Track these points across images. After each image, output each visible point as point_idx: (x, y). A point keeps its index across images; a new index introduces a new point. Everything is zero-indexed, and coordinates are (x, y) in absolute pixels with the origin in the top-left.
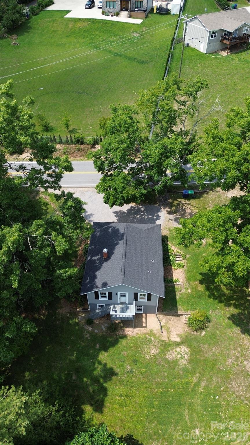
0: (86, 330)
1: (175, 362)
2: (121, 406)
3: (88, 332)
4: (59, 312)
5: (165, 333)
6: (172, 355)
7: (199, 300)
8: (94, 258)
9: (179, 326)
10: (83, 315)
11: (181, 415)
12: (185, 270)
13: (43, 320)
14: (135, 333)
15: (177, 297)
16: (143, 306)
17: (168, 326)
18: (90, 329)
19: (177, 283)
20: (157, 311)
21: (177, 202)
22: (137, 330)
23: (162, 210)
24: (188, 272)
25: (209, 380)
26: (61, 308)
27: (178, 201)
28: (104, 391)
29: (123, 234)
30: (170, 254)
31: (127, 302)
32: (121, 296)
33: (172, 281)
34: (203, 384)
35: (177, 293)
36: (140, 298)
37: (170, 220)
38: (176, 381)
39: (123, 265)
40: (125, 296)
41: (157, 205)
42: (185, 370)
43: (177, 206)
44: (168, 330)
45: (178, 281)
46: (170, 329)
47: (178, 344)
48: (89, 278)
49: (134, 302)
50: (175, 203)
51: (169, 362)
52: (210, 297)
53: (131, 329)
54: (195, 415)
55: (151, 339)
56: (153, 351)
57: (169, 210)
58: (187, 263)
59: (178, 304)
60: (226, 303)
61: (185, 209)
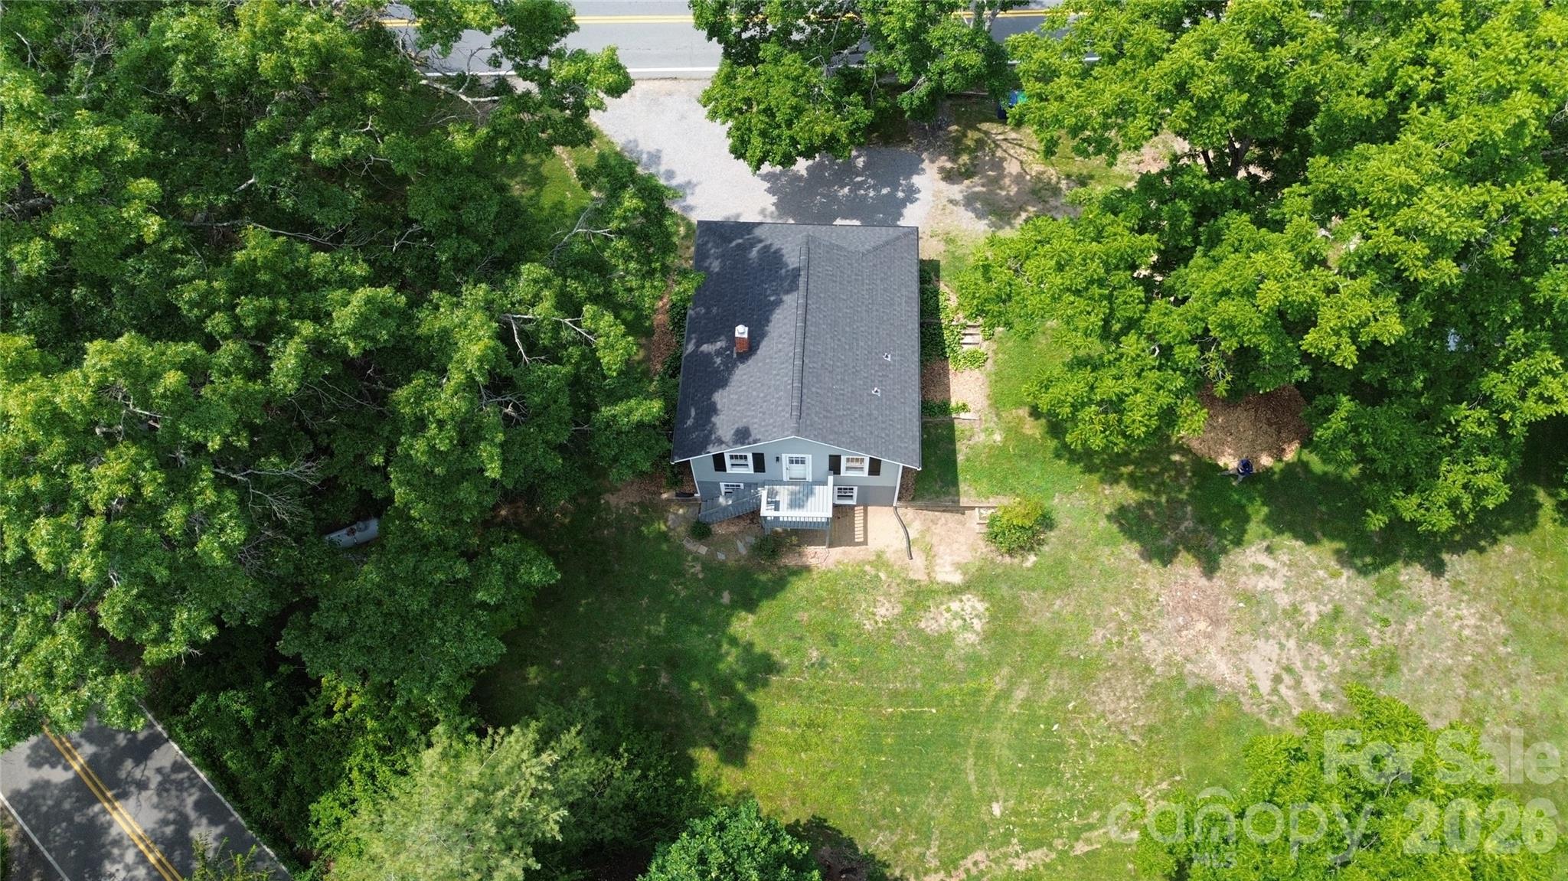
0: (689, 552)
1: (946, 639)
2: (795, 748)
3: (696, 559)
4: (607, 502)
5: (919, 560)
6: (936, 620)
7: (1024, 463)
8: (705, 348)
9: (962, 539)
10: (681, 511)
11: (955, 770)
12: (988, 375)
13: (562, 525)
14: (831, 561)
15: (960, 458)
16: (856, 489)
17: (928, 539)
18: (703, 550)
19: (963, 415)
20: (899, 499)
21: (977, 135)
22: (837, 553)
23: (926, 165)
24: (999, 377)
25: (1038, 685)
26: (614, 490)
27: (979, 130)
28: (750, 712)
29: (796, 273)
30: (945, 322)
31: (809, 479)
32: (791, 462)
33: (945, 408)
34: (1020, 694)
35: (958, 445)
36: (848, 468)
37: (951, 201)
38: (946, 687)
39: (797, 375)
40: (803, 462)
41: (909, 148)
42: (974, 659)
43: (975, 150)
44: (929, 553)
45: (964, 408)
46: (935, 549)
47: (955, 591)
48: (693, 413)
49: (831, 479)
50: (972, 135)
51: (927, 640)
52: (1058, 456)
53: (821, 550)
54: (993, 771)
55: (877, 576)
56: (885, 610)
57: (949, 165)
58: (996, 353)
59: (960, 478)
60: (1106, 473)
61: (1003, 159)
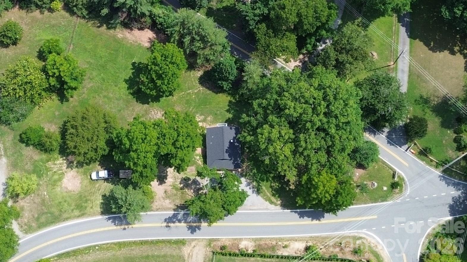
1: (201, 115)
6: (202, 117)
11: (199, 100)
28: (229, 106)
34: (191, 109)
38: (201, 109)
42: (197, 113)
47: (200, 121)
51: (203, 115)
54: (194, 100)
56: (209, 118)
58: (194, 156)
